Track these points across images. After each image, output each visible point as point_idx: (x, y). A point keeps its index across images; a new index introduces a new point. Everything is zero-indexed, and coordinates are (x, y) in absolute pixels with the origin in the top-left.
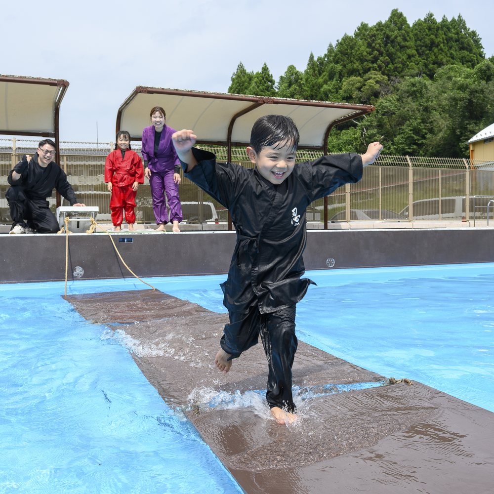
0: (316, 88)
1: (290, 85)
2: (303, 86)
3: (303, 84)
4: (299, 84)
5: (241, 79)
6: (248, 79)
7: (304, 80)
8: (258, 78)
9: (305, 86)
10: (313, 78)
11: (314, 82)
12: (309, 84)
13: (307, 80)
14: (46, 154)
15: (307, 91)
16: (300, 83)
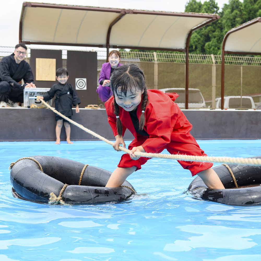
0: (252, 12)
1: (232, 10)
2: (242, 10)
3: (243, 9)
4: (239, 10)
5: (193, 6)
6: (198, 7)
7: (243, 6)
8: (206, 5)
9: (244, 11)
10: (250, 5)
11: (251, 8)
12: (247, 9)
13: (245, 6)
14: (20, 54)
15: (245, 15)
16: (240, 8)
